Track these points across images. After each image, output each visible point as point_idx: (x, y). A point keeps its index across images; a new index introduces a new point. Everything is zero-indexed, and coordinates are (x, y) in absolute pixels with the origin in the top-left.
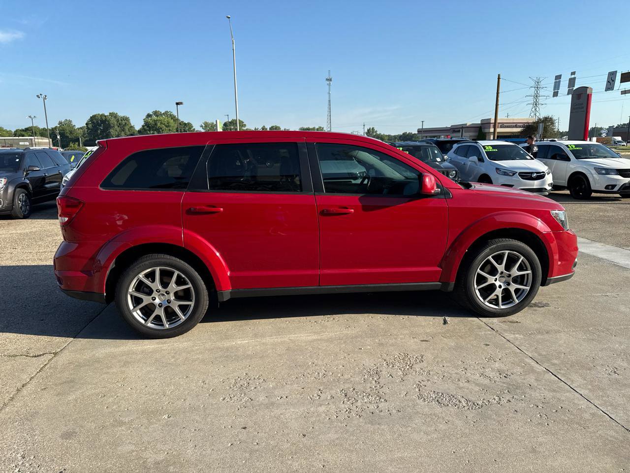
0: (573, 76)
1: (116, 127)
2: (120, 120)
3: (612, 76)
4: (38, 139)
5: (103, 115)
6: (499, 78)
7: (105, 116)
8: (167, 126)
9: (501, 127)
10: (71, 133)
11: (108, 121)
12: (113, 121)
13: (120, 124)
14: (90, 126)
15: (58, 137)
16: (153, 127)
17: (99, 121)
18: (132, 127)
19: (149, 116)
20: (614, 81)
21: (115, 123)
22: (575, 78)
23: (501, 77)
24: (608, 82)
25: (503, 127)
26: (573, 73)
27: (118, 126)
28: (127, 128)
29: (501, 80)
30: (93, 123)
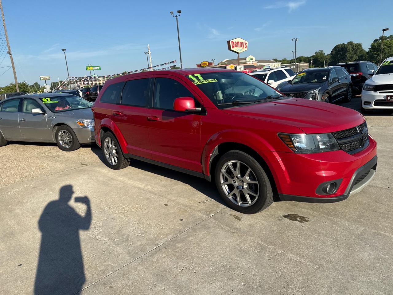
1: (351, 51)
2: (354, 46)
4: (301, 64)
5: (344, 44)
7: (345, 45)
8: (388, 47)
10: (322, 58)
11: (346, 48)
12: (350, 47)
13: (354, 49)
14: (333, 53)
15: (312, 62)
16: (377, 48)
17: (340, 49)
18: (363, 50)
19: (376, 40)
21: (351, 48)
27: (353, 51)
28: (358, 52)
30: (336, 50)
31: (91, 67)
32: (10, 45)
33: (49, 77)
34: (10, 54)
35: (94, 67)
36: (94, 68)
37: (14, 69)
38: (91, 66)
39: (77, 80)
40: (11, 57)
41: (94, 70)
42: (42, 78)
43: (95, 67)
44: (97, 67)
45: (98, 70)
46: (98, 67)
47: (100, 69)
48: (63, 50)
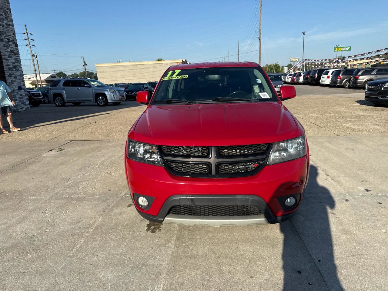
31: (339, 48)
32: (261, 31)
33: (298, 59)
34: (260, 40)
35: (343, 47)
36: (343, 49)
37: (260, 53)
38: (339, 46)
39: (312, 63)
40: (260, 42)
41: (342, 51)
42: (291, 60)
43: (345, 47)
44: (346, 47)
45: (347, 50)
46: (348, 47)
47: (350, 50)
48: (303, 33)
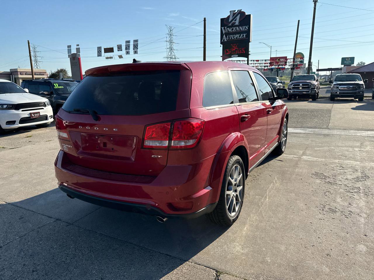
0: (78, 47)
3: (99, 49)
6: (29, 43)
9: (25, 74)
20: (101, 52)
22: (79, 48)
23: (30, 42)
24: (98, 52)
25: (27, 75)
26: (78, 45)
29: (30, 44)
